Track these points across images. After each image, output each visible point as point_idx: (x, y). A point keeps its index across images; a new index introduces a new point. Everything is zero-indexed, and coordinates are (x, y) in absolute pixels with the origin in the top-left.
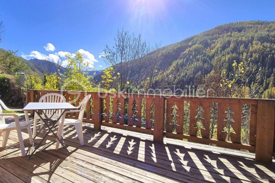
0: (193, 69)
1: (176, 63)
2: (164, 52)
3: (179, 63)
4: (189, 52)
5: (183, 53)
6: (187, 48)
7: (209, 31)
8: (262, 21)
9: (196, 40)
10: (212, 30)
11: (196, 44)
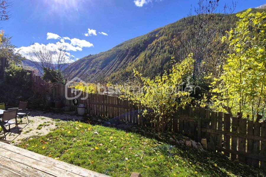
0: (160, 60)
1: (145, 54)
2: (132, 44)
3: (147, 55)
4: (156, 44)
5: (150, 44)
6: (154, 40)
7: (174, 24)
8: (222, 14)
9: (162, 32)
10: (177, 22)
11: (162, 36)
